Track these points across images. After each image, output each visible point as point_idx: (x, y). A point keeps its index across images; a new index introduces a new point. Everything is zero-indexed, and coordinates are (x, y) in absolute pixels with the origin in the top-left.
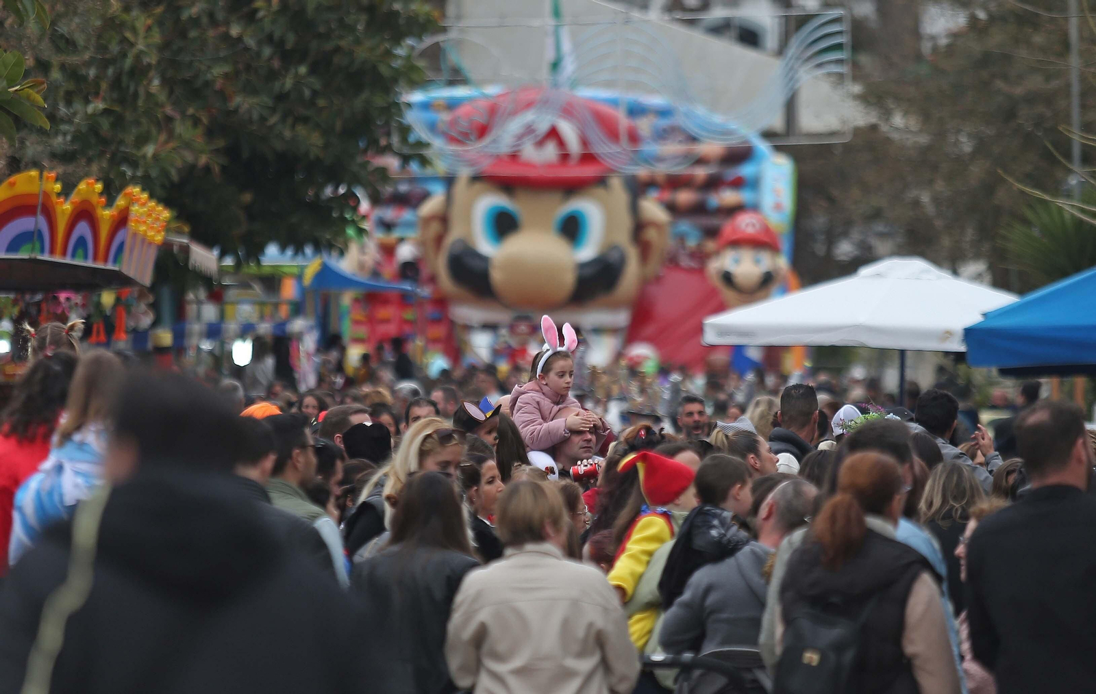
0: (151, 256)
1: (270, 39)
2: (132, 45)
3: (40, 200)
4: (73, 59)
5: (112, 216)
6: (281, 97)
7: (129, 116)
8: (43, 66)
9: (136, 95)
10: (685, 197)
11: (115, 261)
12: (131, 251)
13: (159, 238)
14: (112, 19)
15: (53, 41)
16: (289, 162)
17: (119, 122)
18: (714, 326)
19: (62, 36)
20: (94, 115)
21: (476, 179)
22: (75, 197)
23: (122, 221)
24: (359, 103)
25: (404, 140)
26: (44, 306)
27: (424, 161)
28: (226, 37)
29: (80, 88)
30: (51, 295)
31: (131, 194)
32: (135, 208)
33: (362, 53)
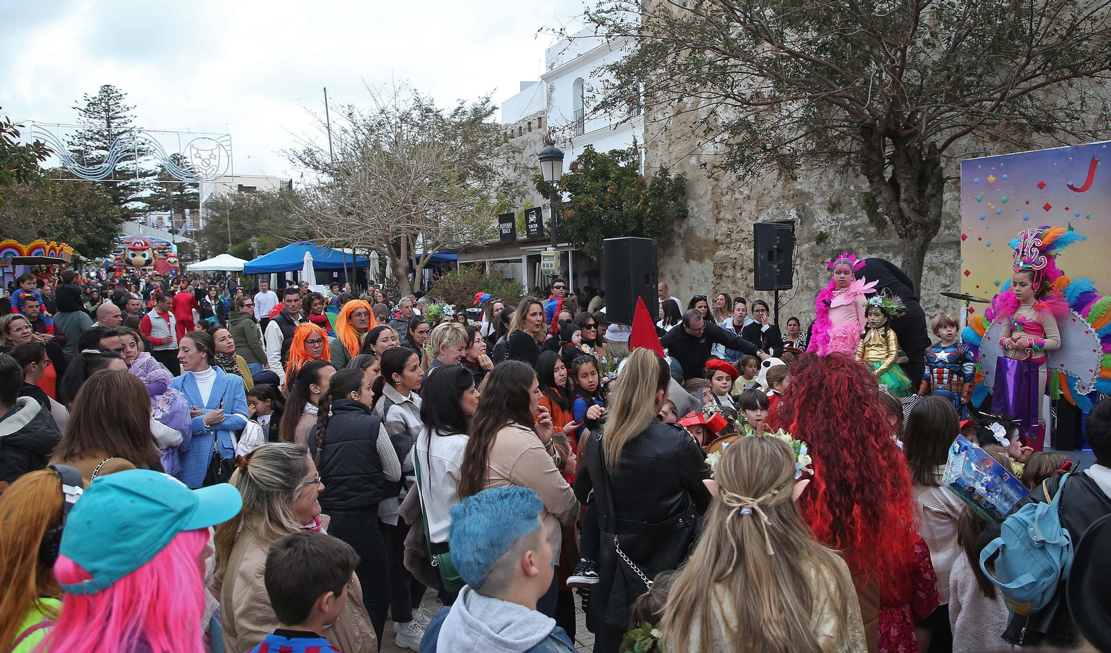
5: (59, 249)
11: (62, 258)
12: (66, 256)
13: (72, 254)
21: (129, 249)
22: (50, 245)
23: (62, 250)
31: (63, 245)
32: (64, 248)
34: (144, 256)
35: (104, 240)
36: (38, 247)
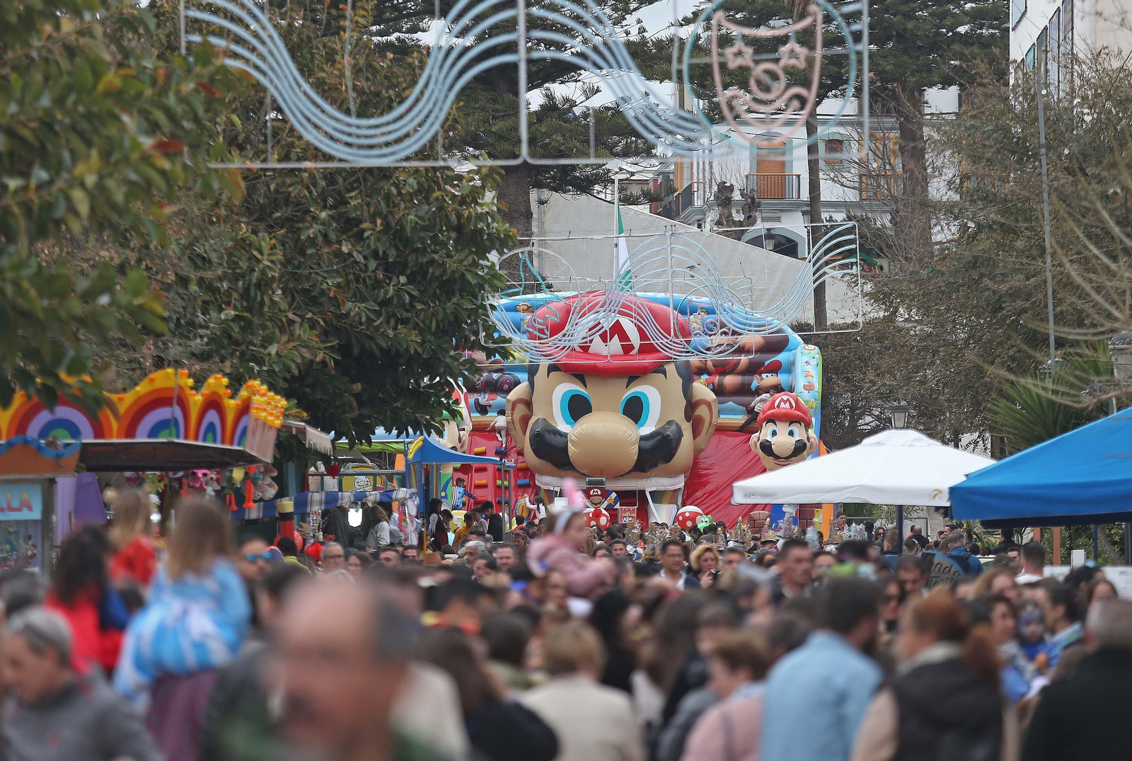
0: (271, 437)
1: (375, 255)
2: (259, 261)
3: (176, 392)
4: (209, 275)
5: (237, 405)
6: (385, 303)
7: (256, 321)
8: (183, 281)
9: (262, 303)
10: (730, 380)
11: (239, 444)
12: (254, 433)
13: (278, 423)
14: (243, 240)
15: (190, 259)
16: (392, 357)
17: (247, 327)
18: (740, 488)
19: (199, 255)
20: (227, 320)
21: (552, 368)
22: (205, 390)
23: (245, 409)
24: (450, 307)
25: (489, 337)
26: (185, 481)
27: (506, 354)
28: (338, 254)
29: (215, 299)
30: (190, 471)
31: (252, 386)
32: (256, 398)
33: (451, 265)
34: (634, 409)
35: (415, 337)
36: (159, 400)
